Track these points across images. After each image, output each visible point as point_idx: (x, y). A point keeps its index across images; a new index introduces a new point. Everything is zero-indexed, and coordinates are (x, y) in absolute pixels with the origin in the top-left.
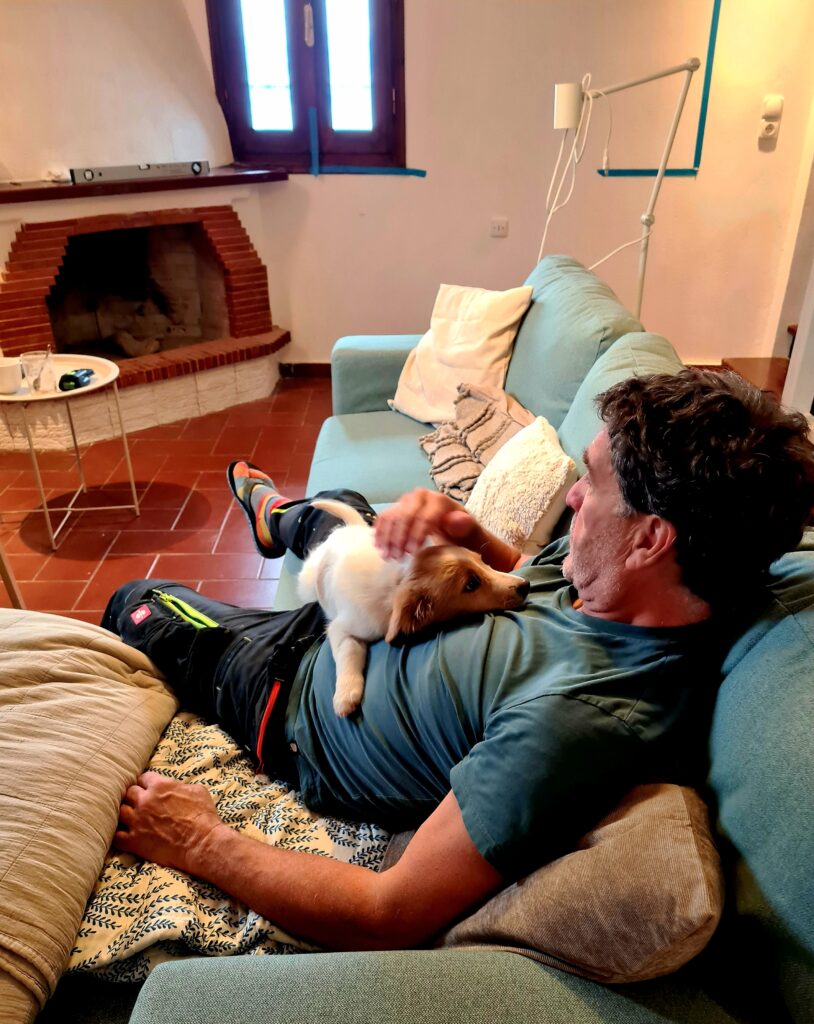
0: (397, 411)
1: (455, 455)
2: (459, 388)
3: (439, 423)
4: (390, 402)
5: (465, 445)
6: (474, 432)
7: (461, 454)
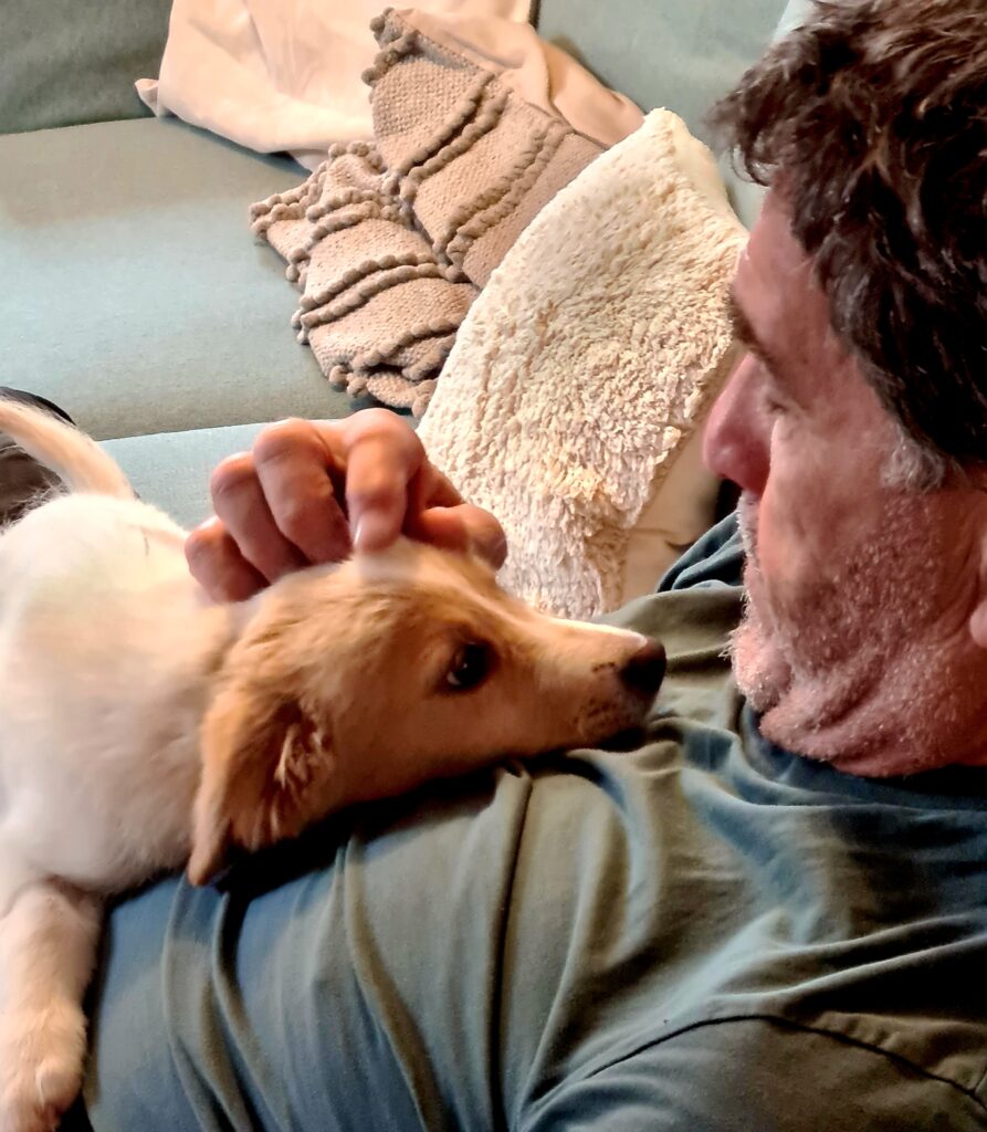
0: (171, 117)
1: (379, 257)
2: (379, 28)
3: (318, 152)
4: (143, 86)
5: (412, 222)
6: (439, 177)
7: (399, 254)
